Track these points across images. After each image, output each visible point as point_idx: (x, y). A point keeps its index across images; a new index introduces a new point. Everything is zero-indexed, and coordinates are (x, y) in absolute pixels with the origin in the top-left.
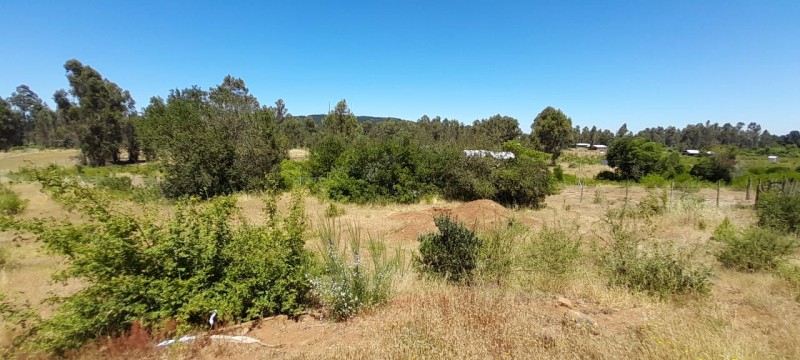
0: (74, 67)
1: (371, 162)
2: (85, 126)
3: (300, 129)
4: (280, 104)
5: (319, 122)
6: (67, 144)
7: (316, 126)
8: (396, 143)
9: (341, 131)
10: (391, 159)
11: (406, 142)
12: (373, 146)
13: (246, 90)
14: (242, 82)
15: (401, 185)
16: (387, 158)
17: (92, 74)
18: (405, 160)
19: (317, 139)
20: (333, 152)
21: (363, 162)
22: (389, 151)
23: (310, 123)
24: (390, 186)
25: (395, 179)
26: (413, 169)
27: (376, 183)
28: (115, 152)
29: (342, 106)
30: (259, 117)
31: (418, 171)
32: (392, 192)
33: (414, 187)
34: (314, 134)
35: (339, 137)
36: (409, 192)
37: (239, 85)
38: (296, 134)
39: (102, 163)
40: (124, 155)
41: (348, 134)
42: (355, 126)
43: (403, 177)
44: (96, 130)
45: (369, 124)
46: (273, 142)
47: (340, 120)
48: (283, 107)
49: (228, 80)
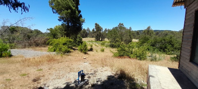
0: (96, 24)
1: (158, 43)
2: (96, 34)
3: (135, 34)
4: (130, 28)
5: (140, 32)
6: (93, 37)
7: (140, 33)
8: (167, 38)
9: (148, 35)
10: (165, 42)
11: (171, 38)
12: (159, 38)
13: (124, 26)
14: (123, 24)
15: (168, 49)
16: (164, 42)
17: (98, 25)
18: (170, 43)
19: (140, 37)
20: (146, 40)
21: (155, 42)
22: (164, 40)
23: (138, 33)
24: (164, 50)
25: (166, 48)
26: (173, 45)
27: (159, 48)
28: (100, 39)
29: (149, 28)
30: (128, 32)
31: (175, 46)
32: (164, 51)
33: (172, 51)
34: (138, 35)
35: (148, 36)
36: (171, 52)
37: (122, 24)
38: (133, 35)
39: (98, 40)
40: (101, 39)
41: (150, 35)
42: (153, 33)
43: (168, 47)
44: (98, 35)
45: (157, 32)
46: (131, 37)
47: (148, 31)
48: (131, 28)
49: (120, 24)
